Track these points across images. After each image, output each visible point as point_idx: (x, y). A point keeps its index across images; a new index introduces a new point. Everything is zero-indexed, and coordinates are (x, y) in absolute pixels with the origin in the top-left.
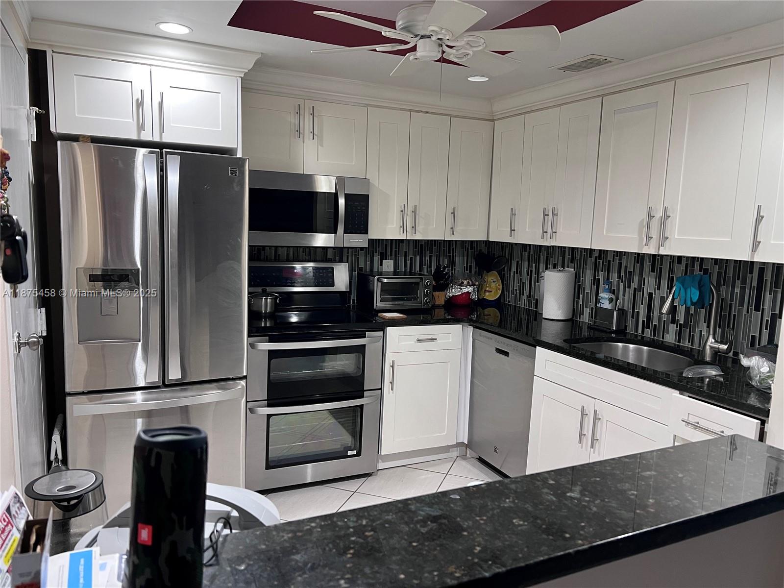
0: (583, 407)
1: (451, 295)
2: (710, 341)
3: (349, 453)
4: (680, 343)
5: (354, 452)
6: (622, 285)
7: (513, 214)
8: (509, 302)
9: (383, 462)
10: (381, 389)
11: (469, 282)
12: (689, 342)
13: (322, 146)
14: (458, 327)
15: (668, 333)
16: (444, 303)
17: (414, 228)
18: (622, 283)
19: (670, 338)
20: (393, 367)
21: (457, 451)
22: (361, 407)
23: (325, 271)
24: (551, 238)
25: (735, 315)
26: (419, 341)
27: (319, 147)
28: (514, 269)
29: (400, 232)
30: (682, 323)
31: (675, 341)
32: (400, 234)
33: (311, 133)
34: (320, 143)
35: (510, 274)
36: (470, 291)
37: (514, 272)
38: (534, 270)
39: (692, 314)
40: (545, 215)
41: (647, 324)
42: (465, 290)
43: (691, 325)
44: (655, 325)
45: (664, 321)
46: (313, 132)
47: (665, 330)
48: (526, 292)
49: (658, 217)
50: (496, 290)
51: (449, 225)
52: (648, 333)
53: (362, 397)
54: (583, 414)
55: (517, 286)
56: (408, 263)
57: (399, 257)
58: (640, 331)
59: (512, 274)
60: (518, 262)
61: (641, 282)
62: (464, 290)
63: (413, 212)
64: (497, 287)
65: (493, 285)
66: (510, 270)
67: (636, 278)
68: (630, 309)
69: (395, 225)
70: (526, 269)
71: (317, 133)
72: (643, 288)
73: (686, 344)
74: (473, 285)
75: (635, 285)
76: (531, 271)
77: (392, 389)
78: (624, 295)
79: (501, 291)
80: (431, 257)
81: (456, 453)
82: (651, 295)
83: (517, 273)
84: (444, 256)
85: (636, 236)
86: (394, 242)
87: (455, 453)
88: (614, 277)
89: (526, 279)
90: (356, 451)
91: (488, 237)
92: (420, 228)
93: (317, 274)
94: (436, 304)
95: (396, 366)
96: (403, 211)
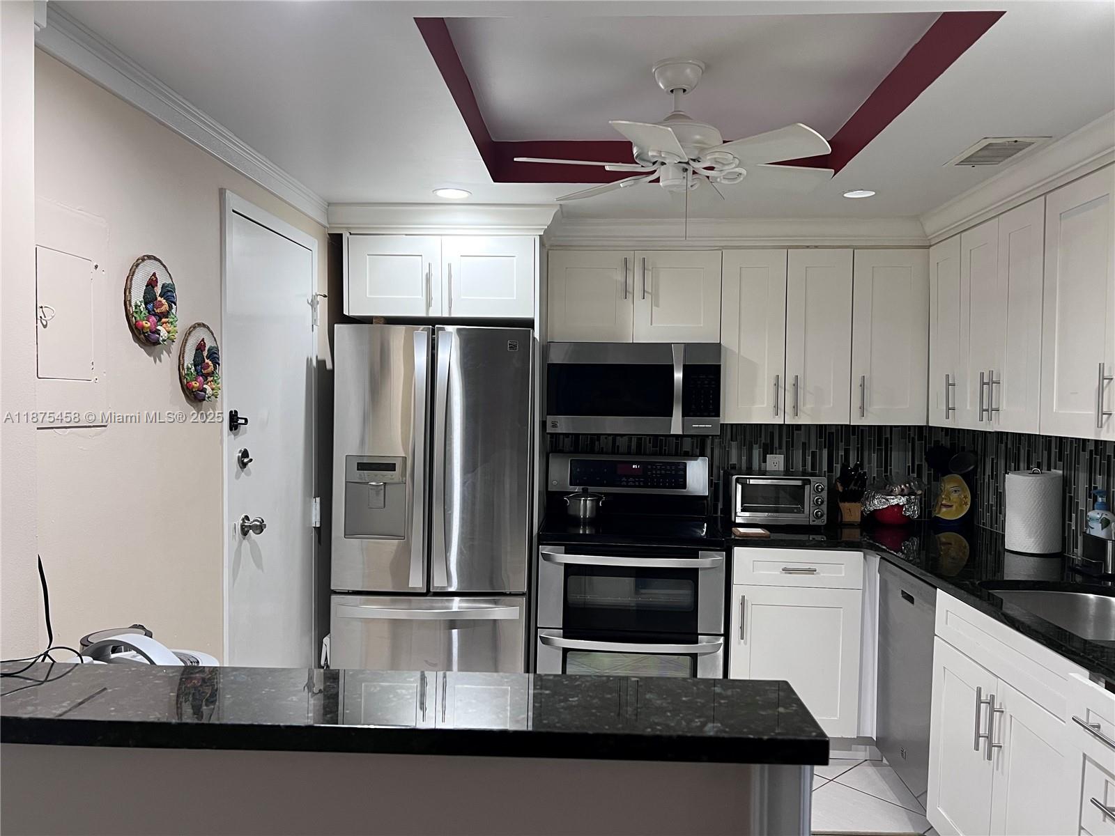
0: (978, 691)
1: (872, 509)
7: (950, 384)
8: (983, 524)
10: (724, 635)
11: (903, 490)
13: (657, 306)
14: (858, 555)
16: (860, 520)
17: (796, 407)
20: (743, 604)
21: (866, 750)
22: (693, 656)
23: (673, 467)
26: (787, 570)
27: (654, 307)
28: (988, 472)
29: (773, 414)
32: (775, 417)
33: (642, 290)
34: (655, 302)
36: (901, 504)
37: (989, 475)
40: (984, 384)
42: (894, 501)
50: (961, 506)
51: (856, 403)
53: (696, 642)
54: (981, 701)
56: (809, 459)
57: (793, 450)
60: (993, 460)
62: (892, 501)
63: (793, 385)
64: (961, 500)
65: (954, 496)
66: (984, 475)
69: (764, 405)
71: (648, 291)
74: (911, 493)
77: (742, 638)
79: (968, 506)
80: (847, 452)
81: (863, 753)
83: (992, 479)
84: (869, 450)
85: (1092, 412)
87: (860, 753)
91: (928, 420)
92: (804, 407)
93: (663, 472)
94: (844, 520)
95: (749, 604)
96: (777, 385)
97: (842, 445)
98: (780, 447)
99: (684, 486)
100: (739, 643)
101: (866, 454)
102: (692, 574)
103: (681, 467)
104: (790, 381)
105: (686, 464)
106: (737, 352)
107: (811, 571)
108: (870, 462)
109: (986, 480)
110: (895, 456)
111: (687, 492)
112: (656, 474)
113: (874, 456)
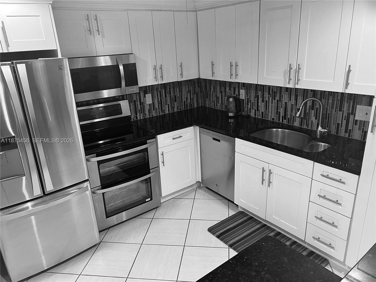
0: (263, 168)
2: (320, 129)
3: (147, 200)
4: (302, 126)
5: (149, 199)
6: (271, 98)
7: (213, 65)
8: (211, 106)
9: (163, 199)
10: (158, 167)
12: (306, 126)
13: (104, 38)
14: (191, 128)
15: (295, 122)
17: (162, 77)
18: (271, 97)
19: (297, 124)
20: (162, 154)
21: (196, 185)
22: (150, 178)
23: (116, 107)
24: (236, 78)
25: (329, 113)
26: (174, 139)
27: (103, 38)
28: (212, 90)
29: (155, 81)
30: (303, 117)
31: (299, 126)
32: (155, 82)
33: (97, 31)
35: (210, 92)
37: (213, 91)
38: (223, 90)
39: (307, 113)
40: (231, 66)
41: (285, 117)
43: (307, 118)
44: (289, 118)
45: (293, 116)
46: (98, 31)
47: (294, 120)
48: (220, 102)
49: (294, 69)
51: (179, 73)
52: (285, 122)
53: (149, 173)
54: (263, 170)
55: (215, 99)
56: (159, 93)
57: (153, 91)
58: (281, 121)
59: (212, 92)
60: (214, 86)
61: (281, 97)
63: (160, 68)
66: (210, 91)
67: (278, 95)
68: (276, 110)
69: (151, 78)
70: (219, 90)
71: (100, 31)
72: (282, 100)
73: (305, 127)
75: (277, 98)
76: (222, 91)
77: (164, 166)
78: (272, 103)
80: (170, 89)
81: (196, 186)
82: (286, 103)
83: (214, 92)
85: (282, 78)
86: (150, 87)
87: (195, 187)
88: (266, 95)
89: (219, 95)
91: (199, 76)
92: (165, 76)
93: (112, 109)
96: (155, 69)
98: (149, 92)
99: (122, 113)
102: (146, 149)
103: (119, 105)
104: (158, 67)
106: (140, 57)
107: (180, 137)
110: (183, 88)
111: (124, 115)
112: (110, 111)
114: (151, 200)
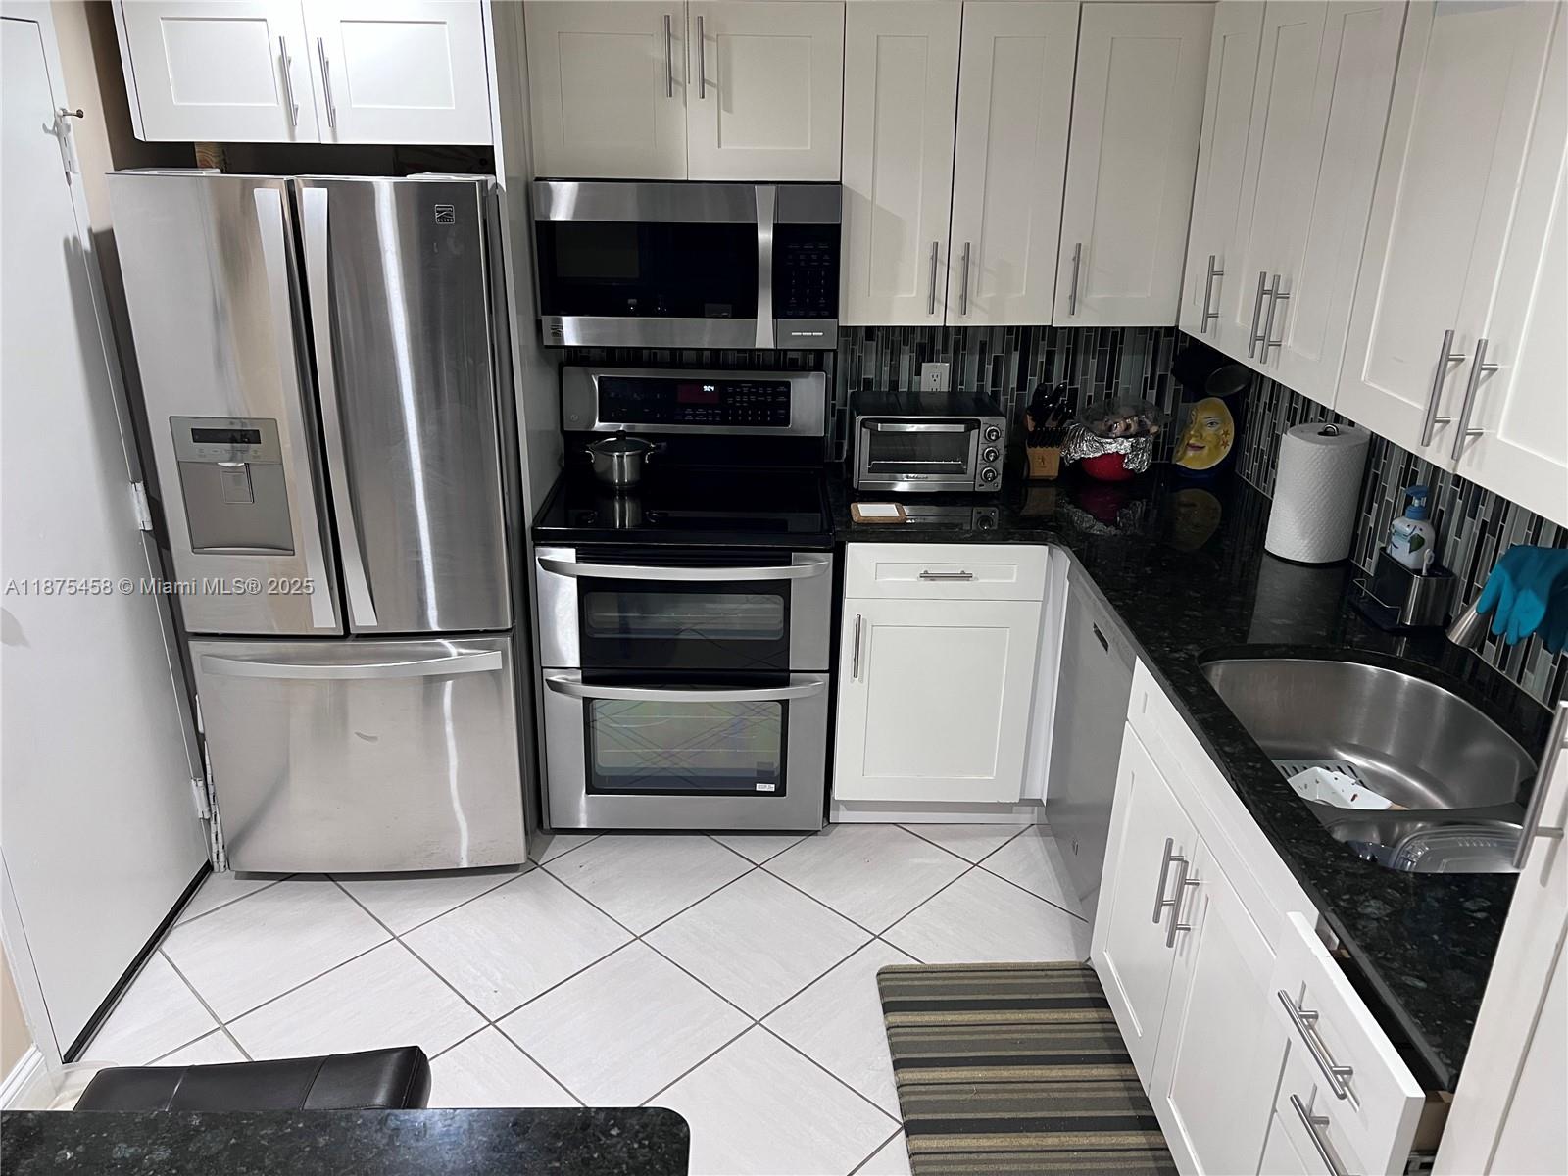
0: (1169, 842)
1: (1077, 456)
3: (759, 787)
5: (771, 788)
7: (1215, 273)
8: (1247, 476)
9: (848, 810)
10: (831, 672)
11: (1128, 427)
13: (729, 110)
14: (1038, 552)
15: (1532, 670)
16: (1057, 475)
20: (858, 628)
21: (1033, 813)
22: (784, 703)
23: (769, 391)
26: (926, 576)
27: (722, 114)
34: (725, 103)
36: (1122, 452)
42: (1112, 447)
47: (1528, 662)
50: (1217, 447)
51: (1064, 289)
53: (786, 683)
54: (1171, 858)
56: (989, 368)
57: (964, 356)
62: (1108, 446)
64: (1218, 437)
65: (1209, 432)
66: (1259, 400)
69: (916, 295)
71: (710, 79)
72: (1501, 527)
74: (1142, 432)
78: (1459, 534)
79: (1228, 448)
81: (1028, 816)
84: (1086, 352)
85: (1421, 405)
87: (1026, 818)
90: (773, 786)
93: (753, 398)
94: (1031, 475)
95: (869, 627)
96: (935, 258)
97: (1043, 346)
98: (945, 350)
99: (786, 421)
100: (852, 682)
101: (1080, 358)
102: (782, 588)
103: (782, 389)
104: (957, 251)
105: (788, 385)
106: (870, 198)
107: (965, 577)
108: (1085, 374)
109: (1261, 410)
110: (1126, 362)
111: (792, 430)
112: (741, 401)
113: (1093, 363)
114: (780, 791)
